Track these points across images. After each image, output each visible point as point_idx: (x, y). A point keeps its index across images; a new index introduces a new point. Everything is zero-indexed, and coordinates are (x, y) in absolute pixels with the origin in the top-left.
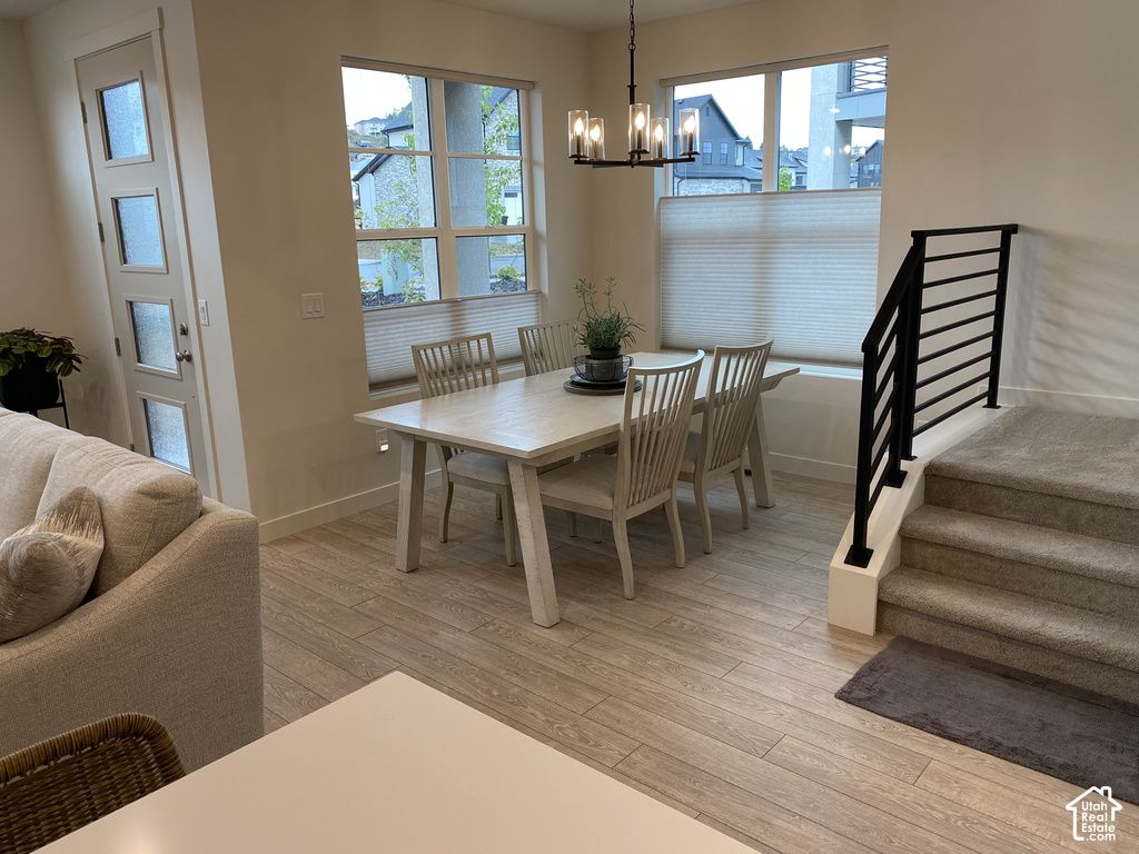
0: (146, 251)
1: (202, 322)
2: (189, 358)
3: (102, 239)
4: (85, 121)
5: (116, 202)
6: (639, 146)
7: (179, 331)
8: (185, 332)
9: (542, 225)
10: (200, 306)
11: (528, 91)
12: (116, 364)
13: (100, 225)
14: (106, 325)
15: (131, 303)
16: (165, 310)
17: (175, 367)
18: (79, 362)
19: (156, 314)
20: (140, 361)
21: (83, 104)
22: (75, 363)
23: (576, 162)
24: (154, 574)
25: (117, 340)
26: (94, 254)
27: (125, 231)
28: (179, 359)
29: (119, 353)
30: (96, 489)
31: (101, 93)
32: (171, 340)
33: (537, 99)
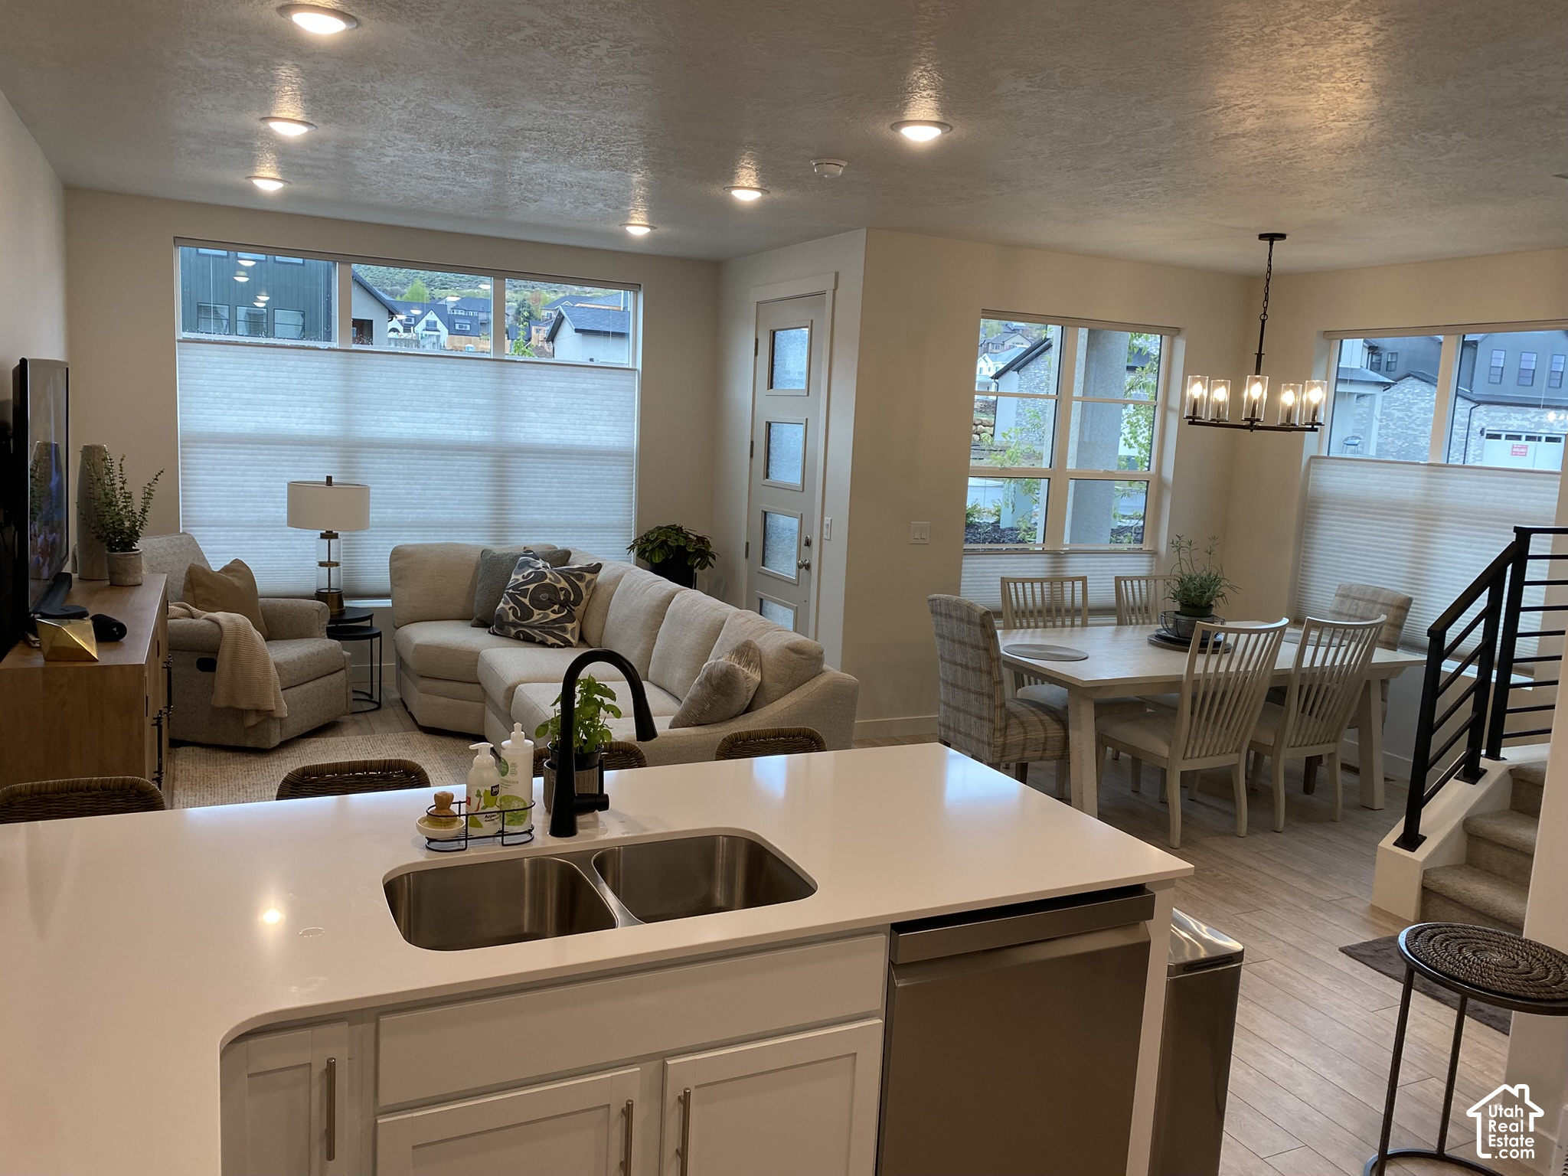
0: (787, 472)
1: (825, 536)
2: (808, 567)
3: (752, 456)
4: (756, 354)
5: (769, 425)
6: (1253, 414)
7: (803, 542)
8: (808, 543)
9: (1168, 473)
10: (825, 522)
11: (1172, 337)
12: (743, 565)
13: (752, 443)
14: (741, 530)
15: (765, 513)
16: (795, 523)
17: (794, 573)
18: (714, 558)
19: (786, 525)
20: (763, 565)
21: (757, 340)
22: (710, 559)
23: (1190, 423)
24: (789, 703)
25: (747, 544)
26: (741, 466)
27: (772, 451)
28: (800, 567)
29: (747, 556)
30: (758, 642)
31: (774, 333)
32: (795, 550)
33: (1181, 345)
